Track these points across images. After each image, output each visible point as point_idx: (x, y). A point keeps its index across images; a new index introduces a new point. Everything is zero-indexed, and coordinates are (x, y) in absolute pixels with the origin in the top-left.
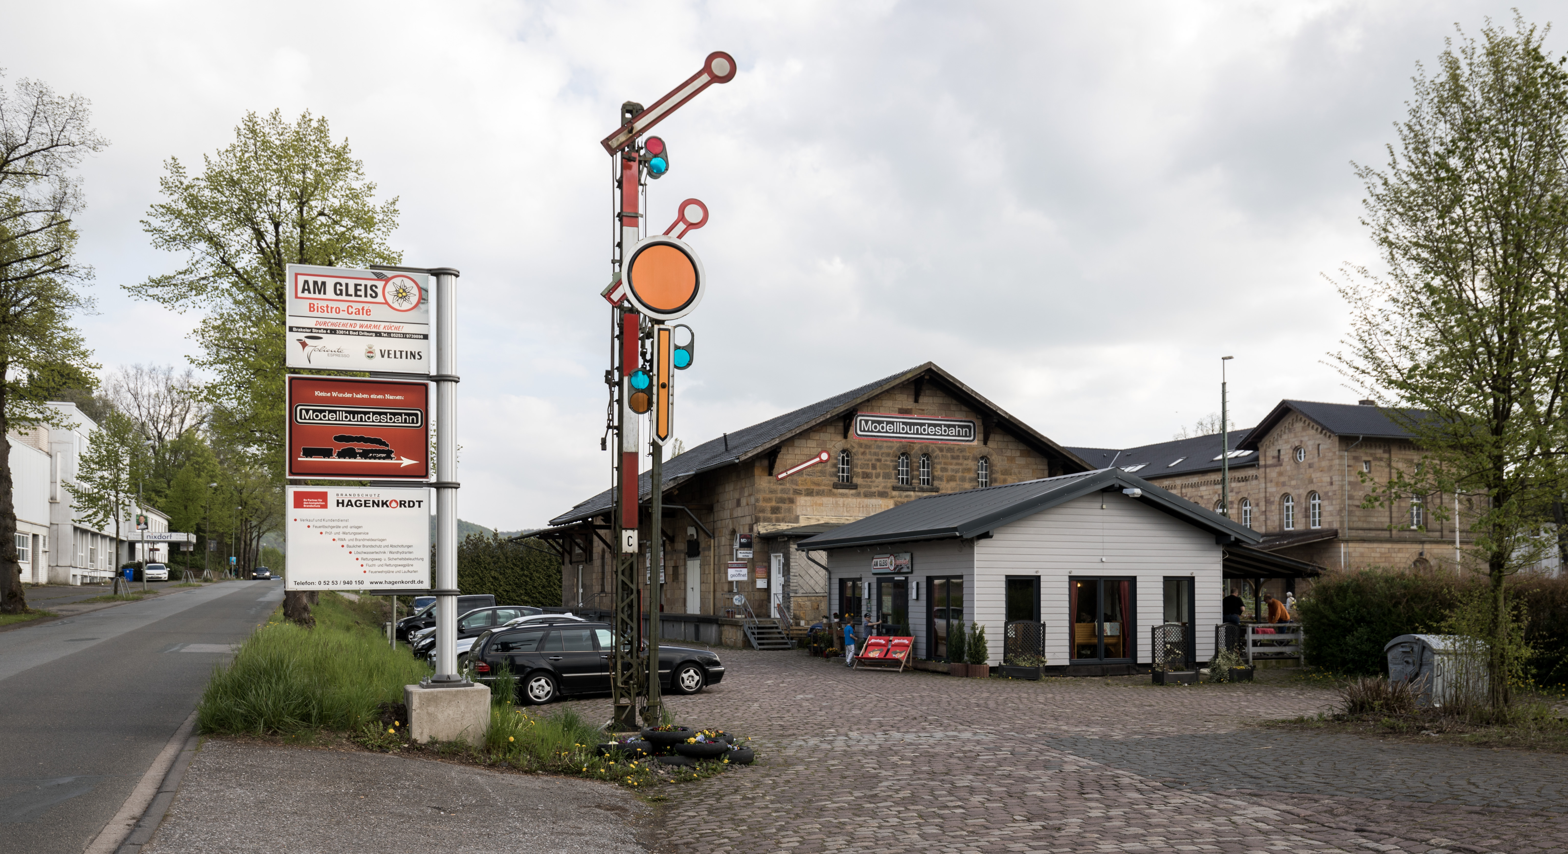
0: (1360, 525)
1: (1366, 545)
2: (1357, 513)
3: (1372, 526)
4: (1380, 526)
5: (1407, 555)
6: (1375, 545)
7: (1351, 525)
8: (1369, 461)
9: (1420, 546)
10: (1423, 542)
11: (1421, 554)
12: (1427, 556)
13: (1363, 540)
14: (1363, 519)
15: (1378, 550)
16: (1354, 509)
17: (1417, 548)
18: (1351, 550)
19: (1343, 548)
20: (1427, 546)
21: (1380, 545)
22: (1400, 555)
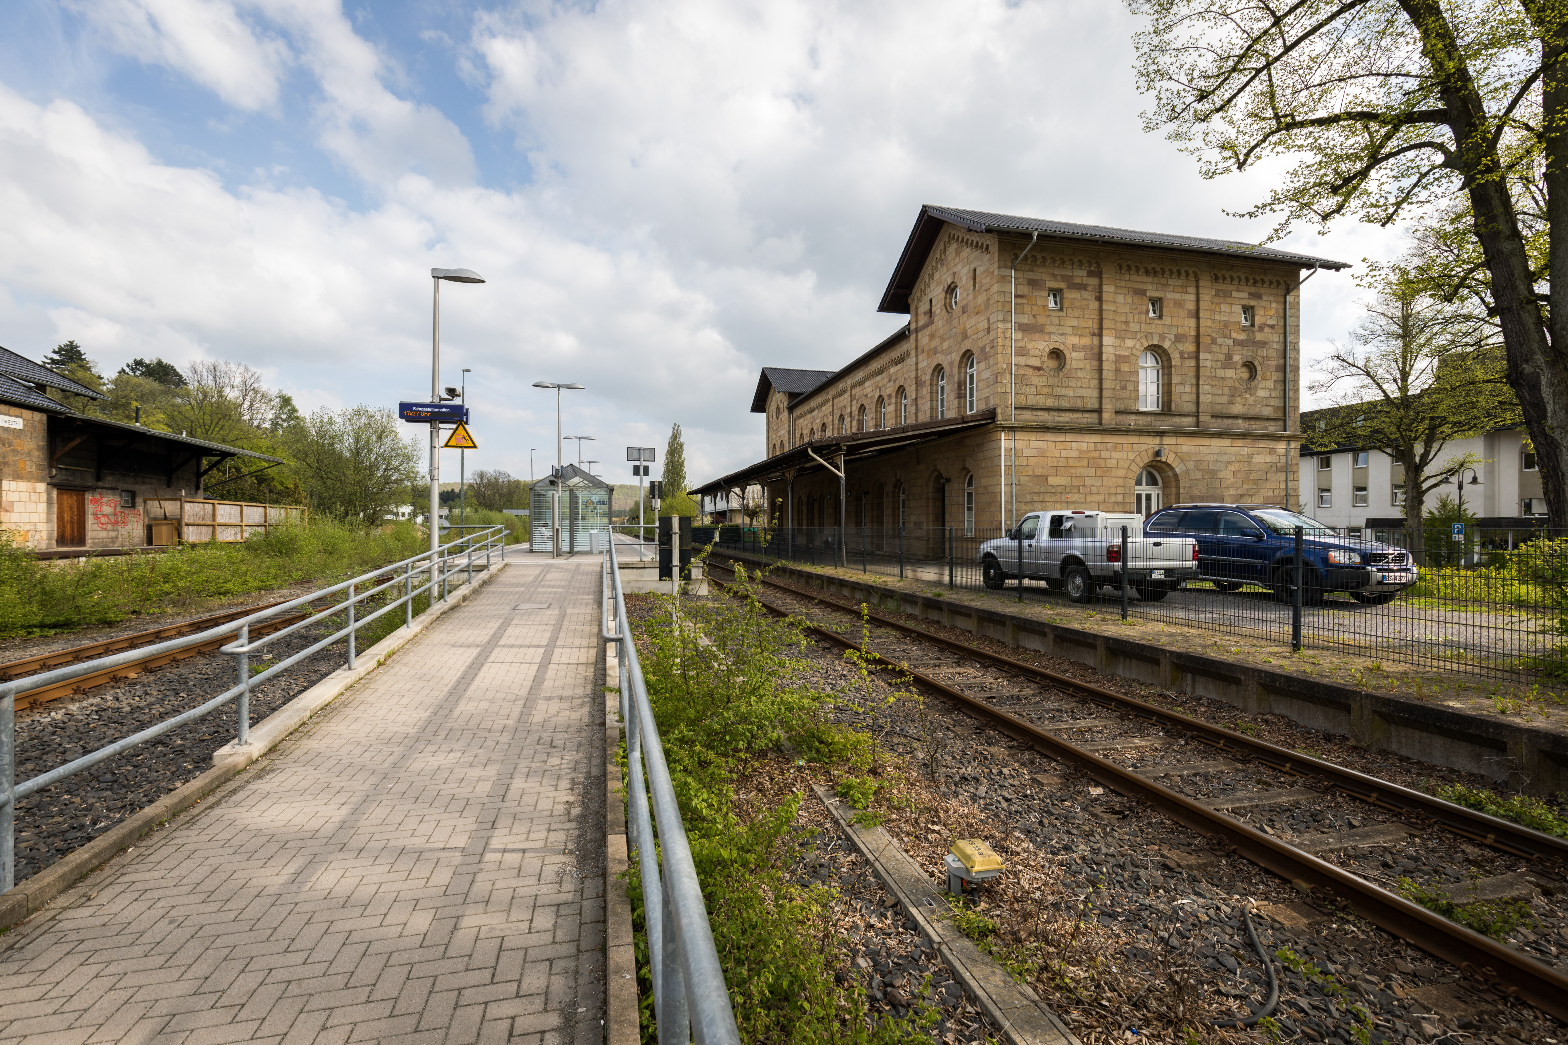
0: (1040, 401)
1: (1050, 436)
2: (1035, 380)
3: (1064, 404)
4: (1080, 404)
5: (1131, 456)
6: (1069, 437)
7: (1023, 400)
8: (1060, 290)
9: (1157, 440)
10: (1161, 434)
11: (1158, 453)
12: (1169, 457)
13: (1045, 429)
14: (1045, 391)
15: (1074, 445)
16: (1030, 372)
17: (1151, 443)
18: (1020, 444)
19: (1005, 441)
20: (1168, 441)
21: (1079, 438)
22: (1116, 455)
